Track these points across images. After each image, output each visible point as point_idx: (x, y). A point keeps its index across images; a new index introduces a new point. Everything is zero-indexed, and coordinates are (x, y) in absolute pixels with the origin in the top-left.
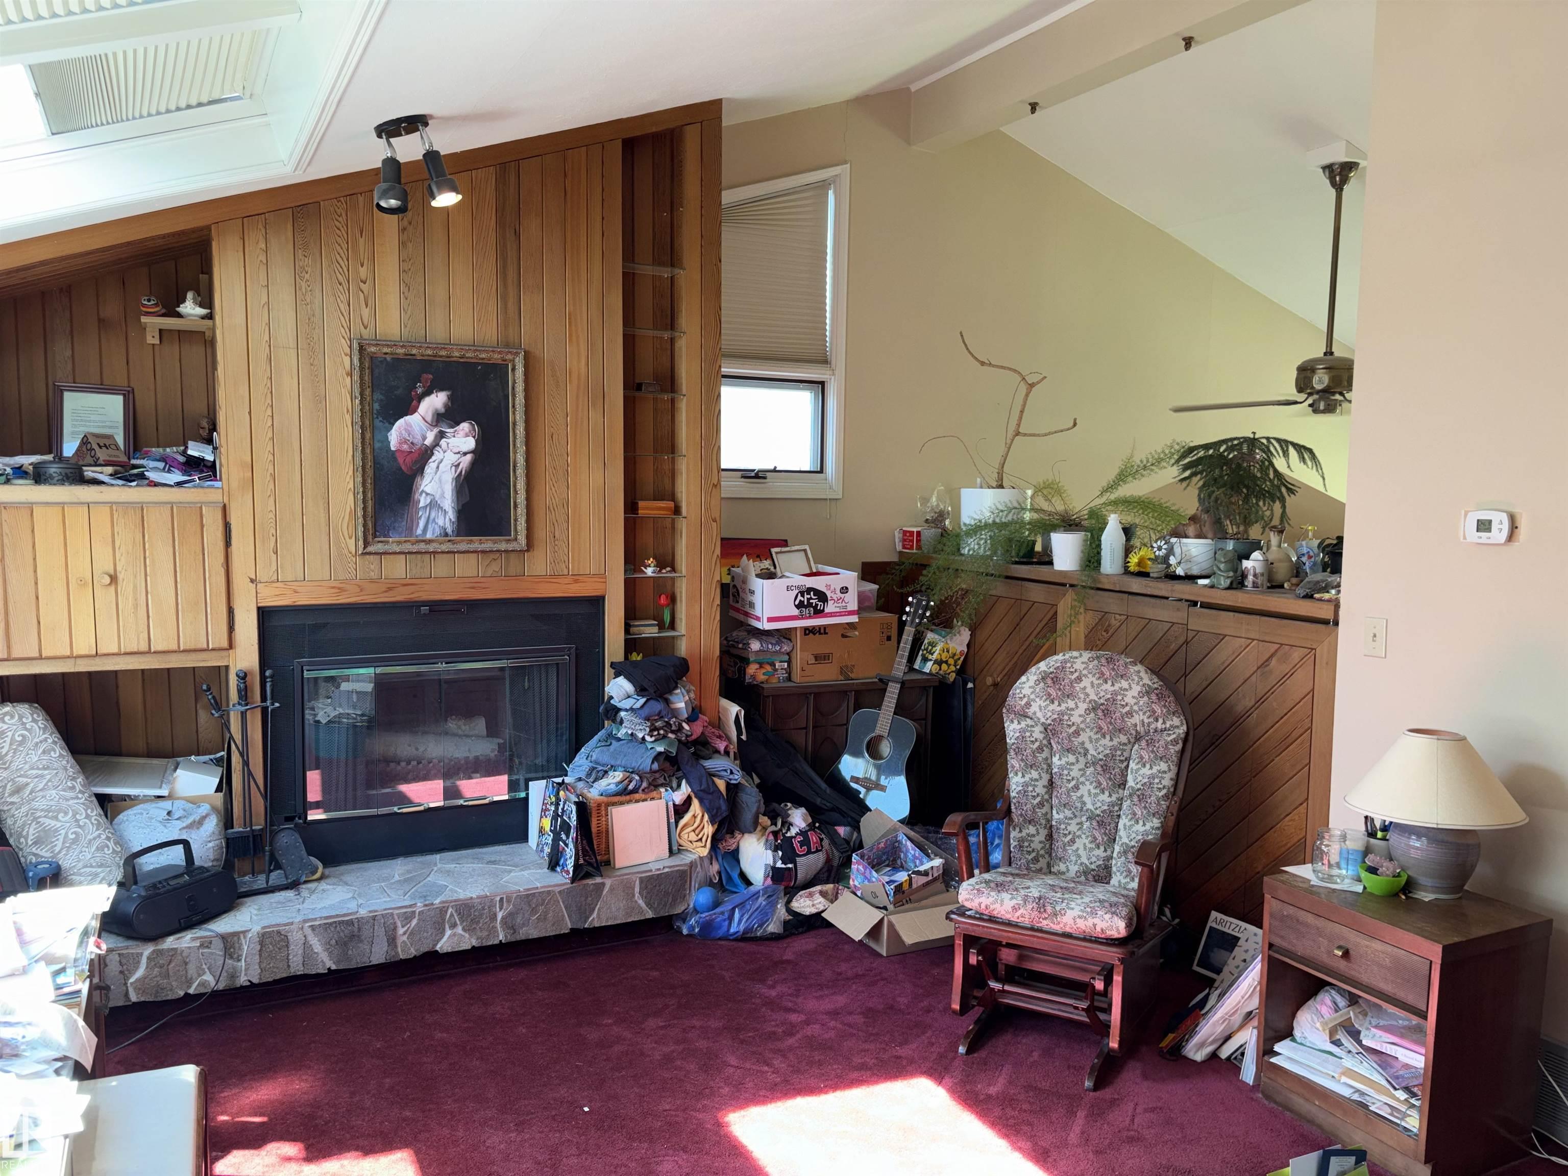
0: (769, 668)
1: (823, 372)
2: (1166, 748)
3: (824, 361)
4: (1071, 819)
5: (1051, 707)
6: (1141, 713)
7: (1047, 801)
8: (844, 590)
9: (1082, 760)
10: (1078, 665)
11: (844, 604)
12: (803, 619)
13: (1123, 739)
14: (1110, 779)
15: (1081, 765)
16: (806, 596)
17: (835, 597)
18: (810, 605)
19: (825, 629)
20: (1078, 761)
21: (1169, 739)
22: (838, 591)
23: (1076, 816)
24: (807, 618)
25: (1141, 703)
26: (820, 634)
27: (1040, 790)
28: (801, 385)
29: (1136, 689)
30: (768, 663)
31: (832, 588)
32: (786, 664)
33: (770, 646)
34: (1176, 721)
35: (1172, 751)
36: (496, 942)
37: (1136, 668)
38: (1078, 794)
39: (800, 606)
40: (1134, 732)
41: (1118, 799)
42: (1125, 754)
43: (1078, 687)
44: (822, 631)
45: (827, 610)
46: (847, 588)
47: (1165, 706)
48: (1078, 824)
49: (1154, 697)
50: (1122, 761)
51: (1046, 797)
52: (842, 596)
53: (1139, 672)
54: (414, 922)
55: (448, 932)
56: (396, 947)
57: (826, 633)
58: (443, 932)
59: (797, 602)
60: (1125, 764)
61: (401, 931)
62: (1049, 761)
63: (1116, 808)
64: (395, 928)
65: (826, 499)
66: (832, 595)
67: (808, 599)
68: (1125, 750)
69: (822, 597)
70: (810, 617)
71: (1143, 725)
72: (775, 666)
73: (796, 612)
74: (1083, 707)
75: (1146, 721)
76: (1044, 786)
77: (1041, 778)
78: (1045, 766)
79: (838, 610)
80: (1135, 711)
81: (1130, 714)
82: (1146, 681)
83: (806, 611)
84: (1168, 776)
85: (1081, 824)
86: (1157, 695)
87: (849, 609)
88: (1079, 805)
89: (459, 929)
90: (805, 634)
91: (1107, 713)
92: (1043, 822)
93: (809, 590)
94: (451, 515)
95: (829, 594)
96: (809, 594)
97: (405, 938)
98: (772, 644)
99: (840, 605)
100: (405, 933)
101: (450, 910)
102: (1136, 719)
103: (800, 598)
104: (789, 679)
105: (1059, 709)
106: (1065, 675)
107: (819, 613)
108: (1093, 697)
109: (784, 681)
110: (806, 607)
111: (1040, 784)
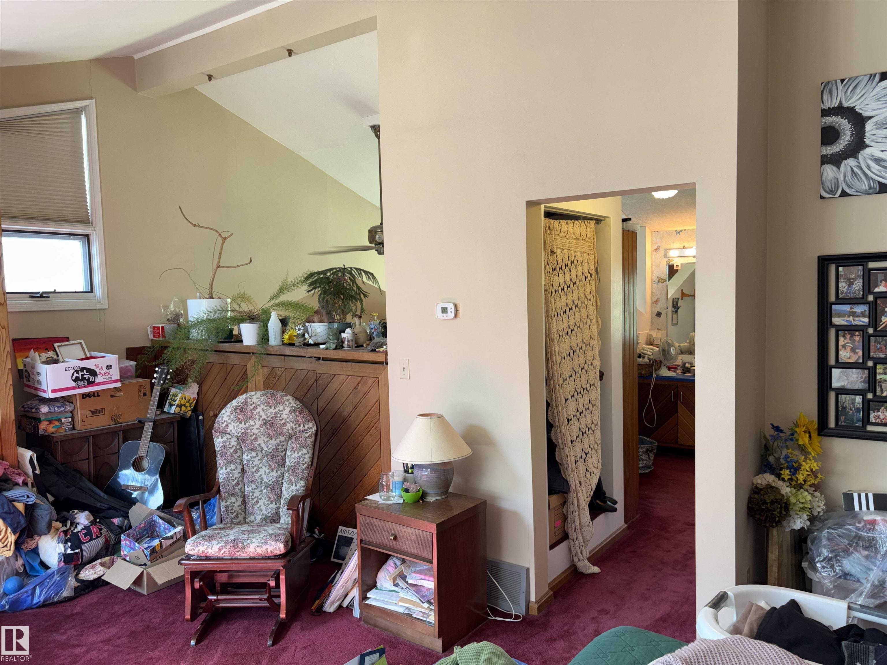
0: (57, 423)
1: (87, 228)
2: (306, 440)
3: (87, 222)
4: (256, 489)
5: (241, 426)
6: (291, 423)
7: (241, 481)
8: (109, 367)
9: (260, 454)
10: (255, 400)
11: (109, 376)
12: (79, 388)
13: (282, 438)
14: (276, 463)
15: (260, 457)
16: (80, 373)
17: (102, 372)
18: (83, 379)
19: (98, 393)
20: (257, 455)
21: (307, 435)
22: (104, 368)
23: (258, 487)
24: (82, 387)
25: (291, 417)
26: (94, 396)
27: (237, 475)
28: (72, 237)
29: (288, 409)
30: (56, 420)
31: (100, 366)
32: (70, 420)
33: (56, 409)
34: (310, 425)
35: (309, 442)
37: (287, 398)
38: (259, 474)
39: (76, 380)
40: (288, 434)
41: (281, 473)
42: (283, 447)
43: (255, 412)
44: (96, 394)
45: (97, 381)
46: (111, 366)
47: (304, 417)
48: (259, 491)
49: (297, 413)
50: (282, 452)
51: (241, 479)
52: (108, 371)
53: (289, 400)
57: (98, 396)
59: (74, 378)
60: (284, 453)
62: (241, 458)
63: (281, 479)
65: (96, 309)
66: (100, 371)
67: (82, 375)
68: (283, 445)
69: (93, 373)
70: (85, 387)
71: (293, 429)
72: (61, 421)
73: (74, 384)
74: (258, 423)
75: (294, 427)
76: (239, 473)
77: (237, 468)
78: (239, 461)
79: (105, 380)
80: (288, 422)
81: (285, 424)
82: (293, 404)
83: (81, 383)
84: (307, 456)
85: (261, 491)
86: (299, 411)
87: (114, 378)
88: (260, 480)
90: (83, 398)
91: (272, 425)
92: (240, 494)
93: (82, 369)
95: (98, 371)
96: (82, 371)
98: (58, 407)
99: (107, 377)
102: (288, 427)
103: (75, 374)
104: (74, 428)
105: (245, 426)
106: (247, 406)
107: (91, 383)
108: (264, 417)
109: (69, 430)
110: (81, 380)
111: (236, 472)
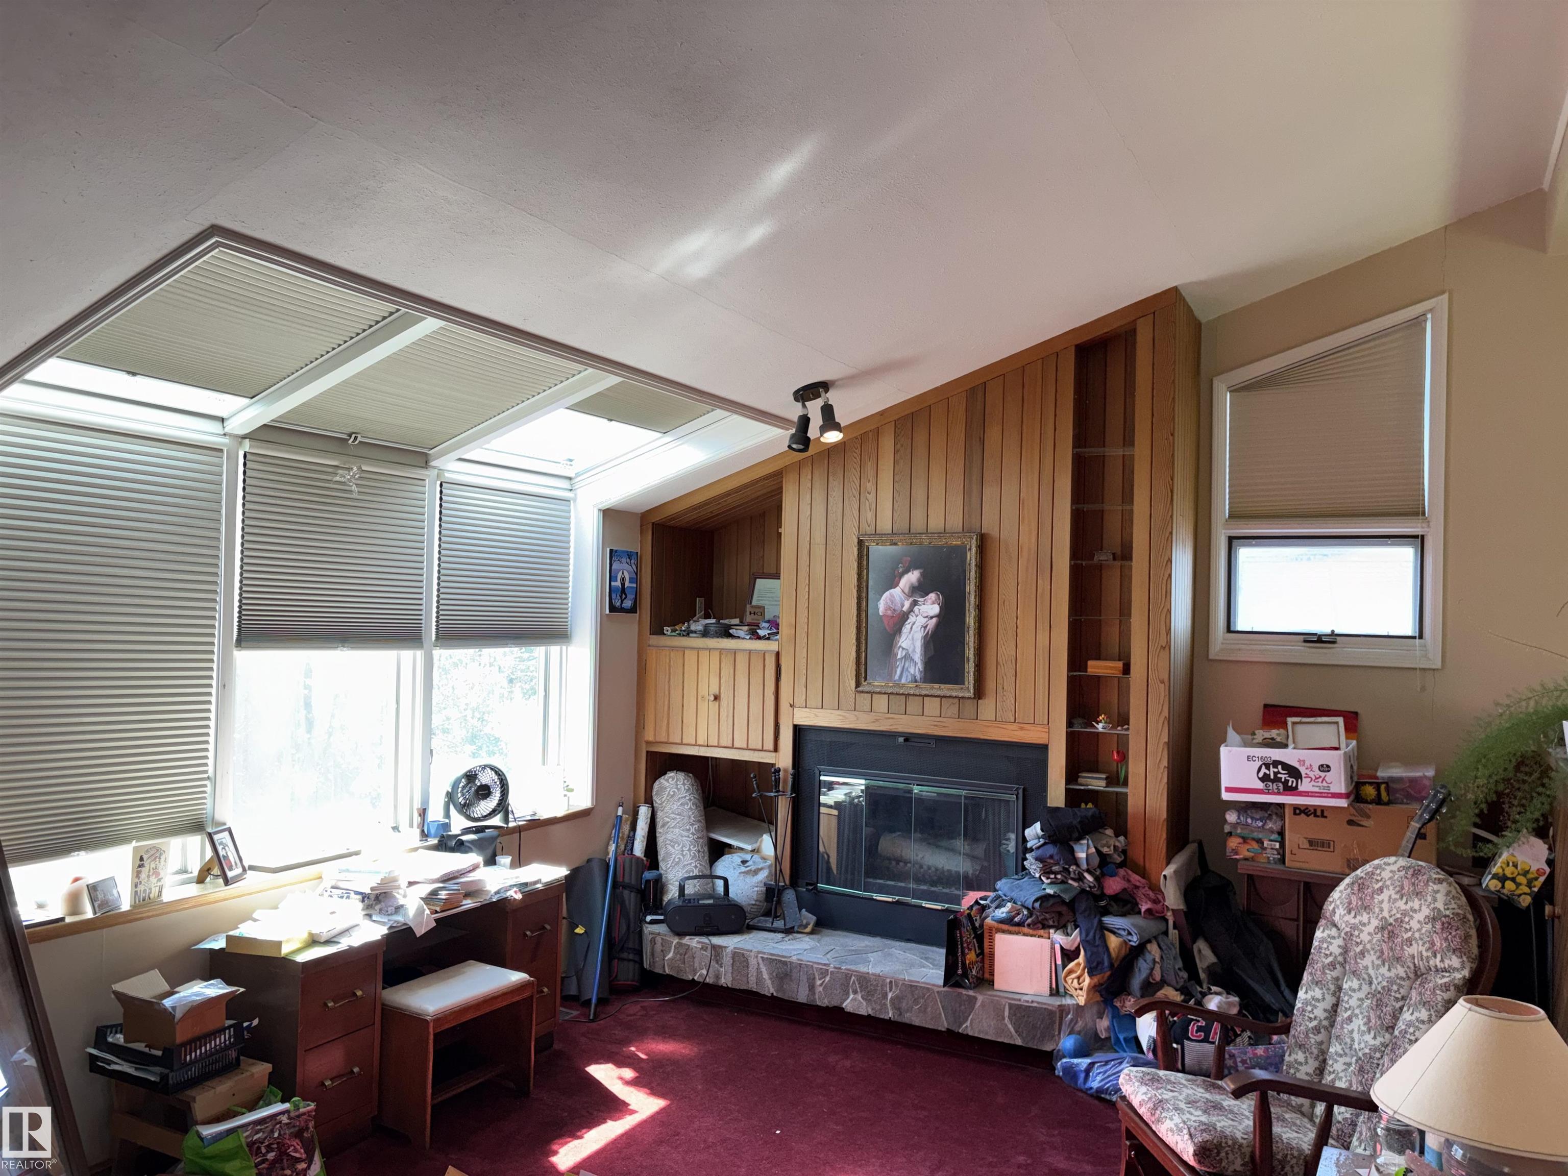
0: (1255, 845)
2: (1433, 992)
4: (1341, 1056)
5: (1347, 918)
6: (1420, 942)
7: (1326, 1028)
8: (1325, 768)
9: (1365, 988)
10: (1386, 874)
11: (1325, 784)
12: (1268, 793)
13: (1401, 971)
14: (1380, 1017)
15: (1362, 995)
16: (1272, 769)
17: (1311, 774)
18: (1277, 780)
20: (1360, 988)
21: (1440, 982)
22: (1316, 768)
23: (1346, 1054)
24: (1274, 793)
25: (1424, 930)
27: (1320, 1013)
29: (1426, 911)
30: (1254, 839)
31: (1307, 764)
32: (1277, 845)
33: (1249, 821)
34: (1455, 962)
35: (1439, 998)
36: (887, 1017)
37: (1436, 887)
38: (1350, 1028)
39: (1265, 779)
40: (1412, 966)
41: (1382, 1044)
42: (1402, 990)
43: (1378, 898)
45: (1301, 788)
46: (1328, 766)
47: (1446, 939)
48: (1345, 1064)
49: (1438, 926)
50: (1397, 999)
51: (1325, 1023)
52: (1323, 774)
53: (1437, 892)
54: (828, 979)
55: (852, 996)
56: (814, 994)
58: (848, 994)
59: (1261, 775)
60: (1400, 1004)
61: (819, 982)
62: (1340, 983)
63: (1378, 1055)
64: (814, 979)
66: (1308, 772)
67: (1275, 774)
68: (1401, 986)
69: (1294, 773)
70: (1279, 793)
71: (1422, 960)
72: (1262, 843)
73: (1260, 785)
74: (1375, 923)
75: (1425, 954)
76: (1325, 1010)
77: (1324, 999)
78: (1332, 987)
79: (1317, 790)
80: (1415, 939)
81: (1409, 942)
82: (1440, 905)
83: (1273, 787)
85: (1349, 1065)
86: (1443, 924)
87: (1334, 789)
88: (1348, 1040)
89: (859, 997)
91: (1392, 935)
92: (1315, 1051)
93: (1276, 763)
94: (920, 666)
95: (1303, 771)
96: (1275, 766)
97: (821, 989)
98: (1252, 818)
99: (1320, 784)
100: (821, 985)
101: (853, 978)
102: (1413, 950)
103: (1264, 770)
104: (1283, 860)
105: (1353, 921)
106: (1371, 882)
107: (1290, 790)
108: (1386, 914)
109: (1275, 863)
110: (1273, 781)
111: (1321, 1006)
